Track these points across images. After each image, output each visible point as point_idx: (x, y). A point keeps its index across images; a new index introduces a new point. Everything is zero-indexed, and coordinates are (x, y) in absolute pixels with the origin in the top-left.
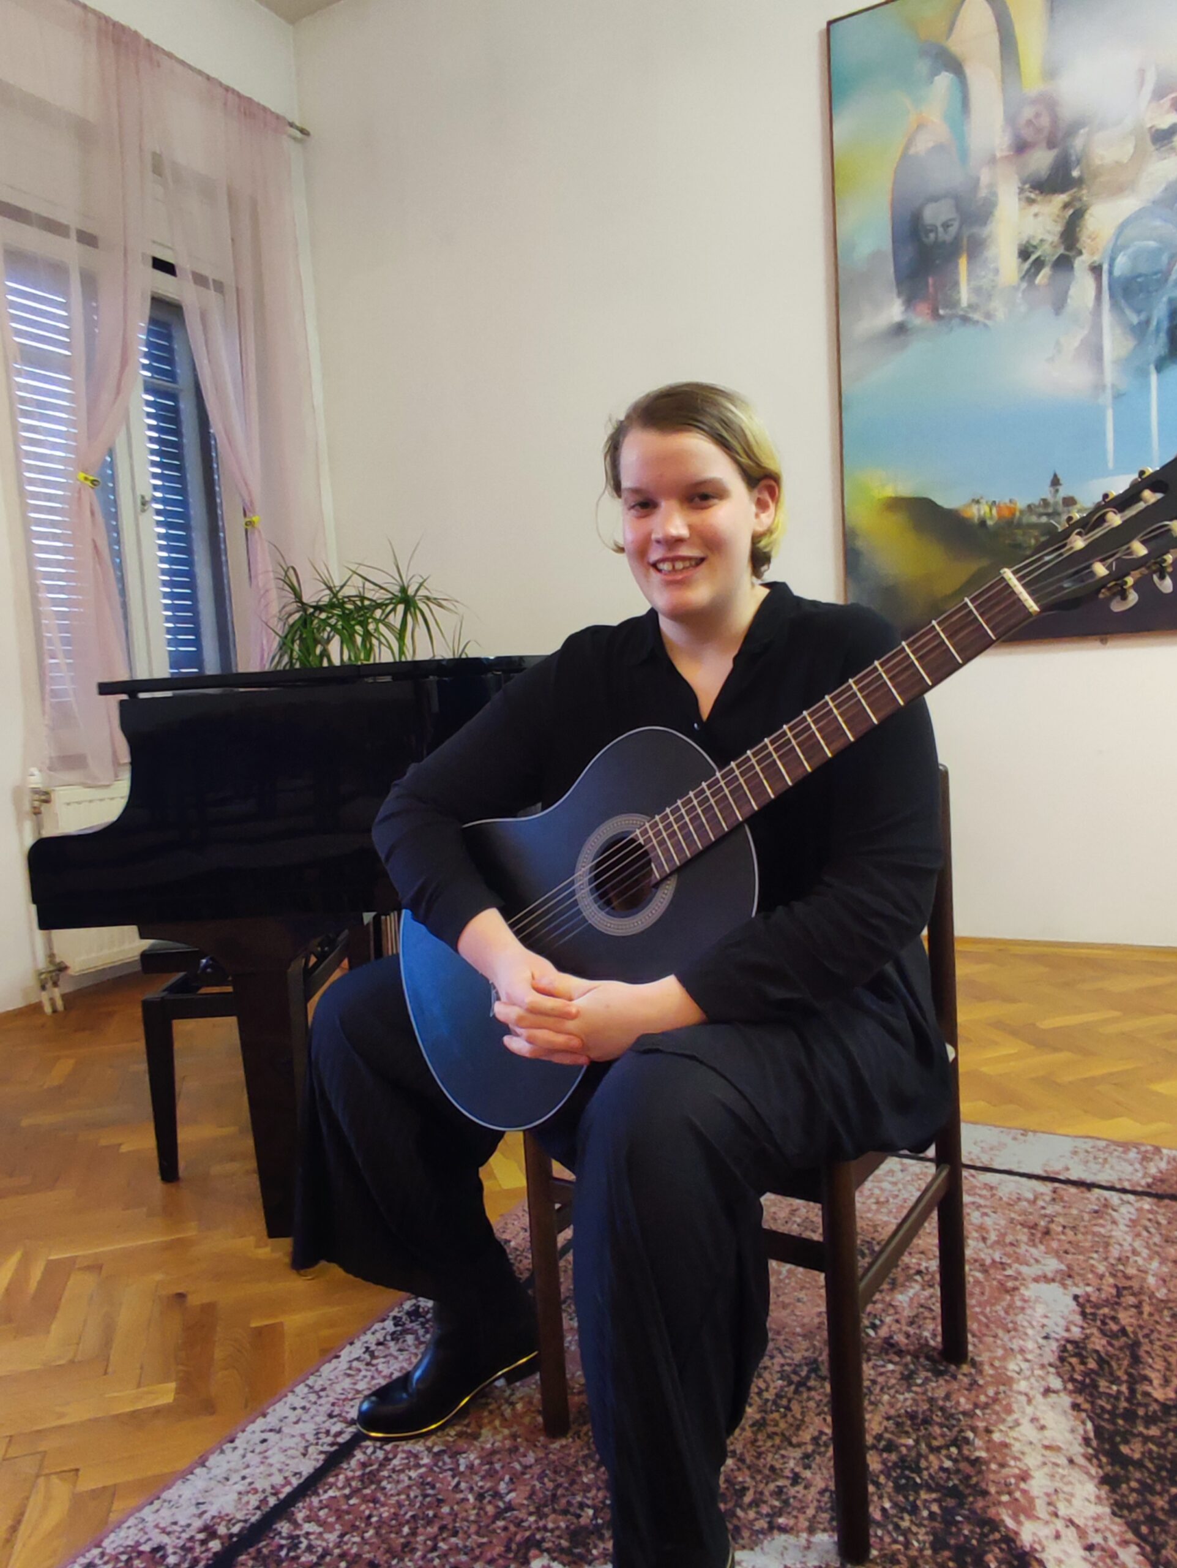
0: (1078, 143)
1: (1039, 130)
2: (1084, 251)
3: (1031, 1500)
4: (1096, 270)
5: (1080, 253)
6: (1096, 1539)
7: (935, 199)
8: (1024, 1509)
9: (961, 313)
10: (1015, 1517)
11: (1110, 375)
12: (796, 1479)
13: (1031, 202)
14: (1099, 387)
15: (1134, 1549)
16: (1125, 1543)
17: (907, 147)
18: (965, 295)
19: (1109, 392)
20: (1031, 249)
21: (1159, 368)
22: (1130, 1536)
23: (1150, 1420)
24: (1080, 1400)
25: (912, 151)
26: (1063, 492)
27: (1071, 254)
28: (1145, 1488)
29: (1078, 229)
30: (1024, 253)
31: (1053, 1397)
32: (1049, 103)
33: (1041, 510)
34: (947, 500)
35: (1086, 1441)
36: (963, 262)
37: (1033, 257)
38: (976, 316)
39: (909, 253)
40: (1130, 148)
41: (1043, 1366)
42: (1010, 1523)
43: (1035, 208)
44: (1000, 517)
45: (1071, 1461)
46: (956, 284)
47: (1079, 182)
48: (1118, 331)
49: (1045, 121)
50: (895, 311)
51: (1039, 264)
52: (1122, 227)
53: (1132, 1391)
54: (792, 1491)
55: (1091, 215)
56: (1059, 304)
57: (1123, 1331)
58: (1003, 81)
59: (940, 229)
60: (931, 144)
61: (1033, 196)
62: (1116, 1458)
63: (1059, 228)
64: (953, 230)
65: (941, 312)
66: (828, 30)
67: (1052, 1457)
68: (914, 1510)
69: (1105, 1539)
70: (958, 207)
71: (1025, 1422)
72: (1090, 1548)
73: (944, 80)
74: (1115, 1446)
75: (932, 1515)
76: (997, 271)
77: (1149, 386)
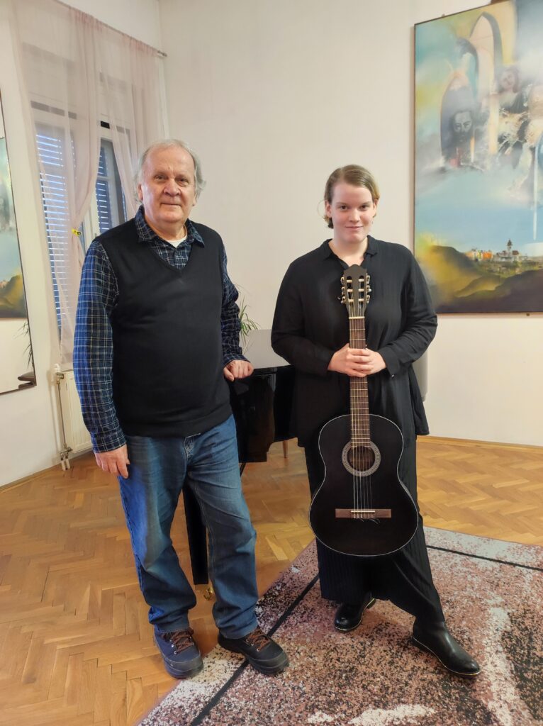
1: (509, 84)
3: (492, 693)
4: (533, 149)
5: (526, 141)
6: (515, 708)
7: (461, 112)
8: (489, 697)
9: (470, 165)
10: (486, 699)
11: (536, 197)
12: (407, 684)
13: (505, 116)
14: (531, 203)
15: (527, 711)
16: (524, 709)
17: (450, 85)
18: (473, 157)
19: (536, 206)
22: (526, 706)
23: (535, 664)
24: (509, 655)
25: (452, 88)
26: (513, 248)
28: (532, 689)
30: (501, 140)
31: (499, 655)
32: (515, 71)
33: (503, 256)
34: (460, 249)
35: (512, 672)
36: (472, 142)
37: (505, 142)
38: (478, 167)
39: (448, 136)
41: (495, 642)
42: (484, 702)
43: (506, 119)
44: (484, 257)
45: (506, 679)
46: (469, 152)
47: (527, 109)
49: (513, 80)
50: (441, 162)
51: (507, 145)
53: (529, 653)
54: (406, 688)
55: (532, 125)
56: (515, 164)
57: (526, 628)
58: (494, 60)
59: (463, 126)
60: (460, 86)
61: (505, 113)
62: (522, 678)
63: (517, 129)
64: (469, 126)
65: (462, 164)
66: (415, 28)
67: (499, 677)
68: (450, 696)
69: (517, 707)
70: (472, 117)
71: (489, 663)
72: (512, 711)
73: (468, 56)
74: (522, 674)
75: (456, 699)
76: (488, 147)
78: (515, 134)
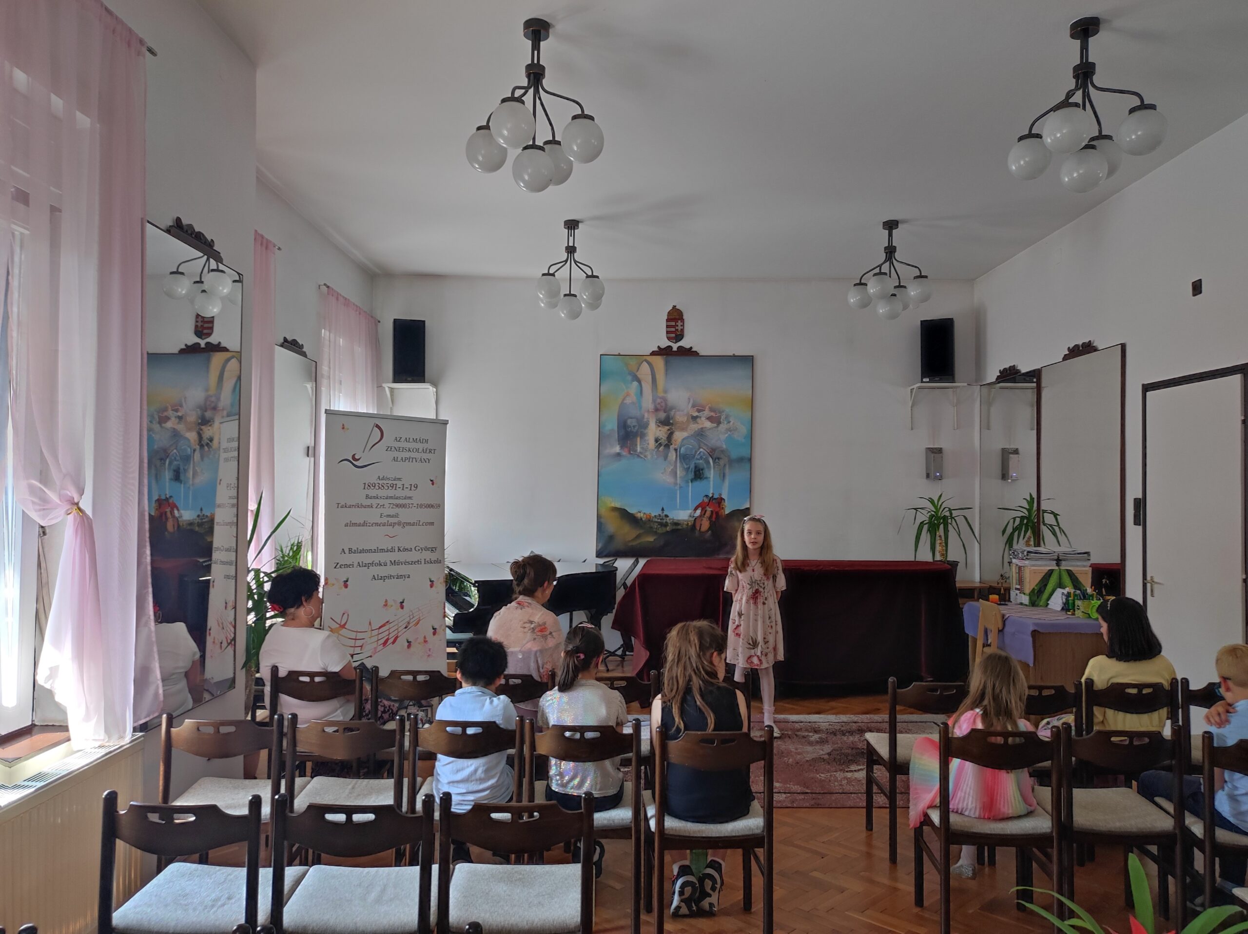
0: (672, 413)
1: (662, 407)
4: (676, 450)
5: (672, 444)
7: (631, 418)
9: (638, 454)
11: (679, 481)
13: (659, 426)
14: (676, 484)
17: (624, 399)
18: (639, 449)
19: (678, 486)
21: (692, 481)
25: (625, 401)
26: (665, 513)
27: (670, 444)
29: (671, 437)
30: (657, 440)
32: (665, 400)
33: (658, 517)
34: (632, 510)
36: (639, 439)
37: (659, 442)
38: (642, 456)
39: (622, 433)
40: (686, 418)
43: (660, 428)
44: (647, 518)
46: (636, 445)
47: (672, 424)
48: (681, 469)
49: (663, 404)
50: (617, 449)
51: (660, 445)
52: (683, 439)
56: (666, 458)
58: (652, 390)
59: (632, 427)
60: (630, 402)
63: (666, 436)
64: (636, 428)
65: (632, 452)
66: (602, 356)
70: (638, 423)
73: (635, 384)
76: (648, 444)
77: (689, 486)
78: (665, 439)
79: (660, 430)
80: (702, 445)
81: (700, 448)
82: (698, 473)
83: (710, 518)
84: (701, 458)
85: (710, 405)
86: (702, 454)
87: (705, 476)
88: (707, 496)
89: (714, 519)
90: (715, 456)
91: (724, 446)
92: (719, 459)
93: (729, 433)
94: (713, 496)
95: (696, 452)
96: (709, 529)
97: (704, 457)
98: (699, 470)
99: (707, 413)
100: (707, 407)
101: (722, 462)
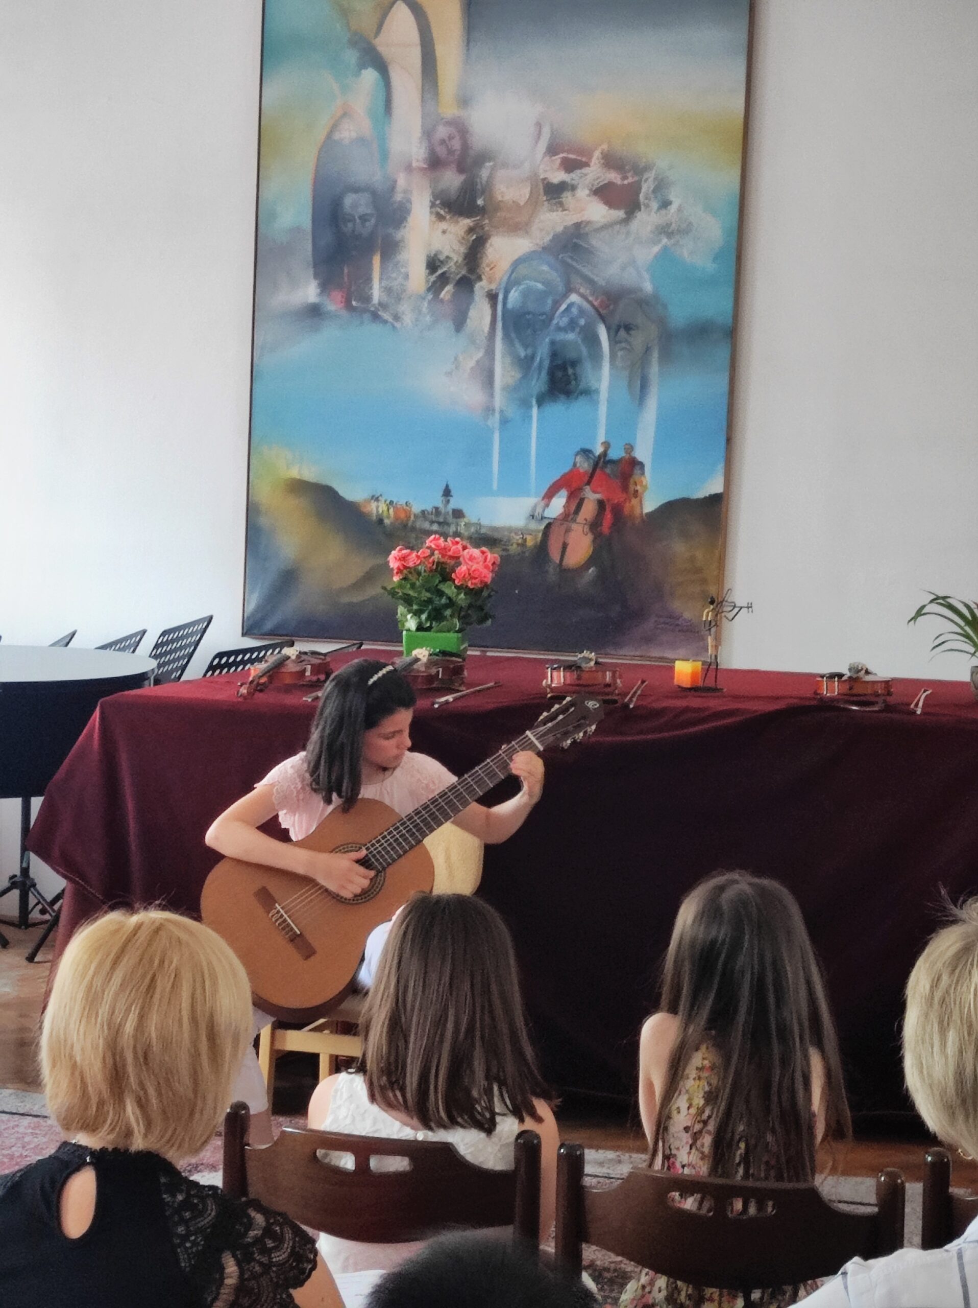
0: (484, 173)
1: (450, 152)
2: (483, 277)
4: (492, 297)
5: (479, 278)
7: (356, 190)
9: (372, 309)
11: (499, 400)
13: (440, 218)
14: (489, 410)
18: (376, 292)
20: (438, 263)
21: (540, 402)
27: (473, 277)
29: (479, 256)
30: (433, 264)
32: (461, 129)
33: (433, 518)
34: (352, 492)
36: (377, 260)
37: (440, 272)
39: (327, 238)
43: (444, 225)
44: (397, 518)
46: (369, 280)
47: (482, 211)
48: (508, 360)
49: (456, 144)
50: (310, 292)
51: (443, 280)
55: (491, 245)
56: (460, 322)
58: (422, 96)
59: (358, 221)
60: (353, 136)
61: (442, 212)
63: (463, 250)
64: (370, 224)
65: (354, 303)
70: (375, 206)
73: (370, 75)
76: (407, 277)
77: (530, 417)
78: (460, 260)
79: (444, 232)
80: (576, 281)
81: (569, 290)
82: (559, 374)
83: (594, 526)
84: (572, 325)
85: (605, 147)
86: (574, 310)
87: (582, 386)
88: (586, 452)
89: (605, 528)
90: (616, 319)
91: (648, 287)
92: (628, 328)
93: (665, 240)
94: (605, 454)
95: (556, 304)
96: (592, 560)
97: (582, 322)
98: (563, 367)
99: (595, 173)
100: (597, 154)
101: (638, 340)
